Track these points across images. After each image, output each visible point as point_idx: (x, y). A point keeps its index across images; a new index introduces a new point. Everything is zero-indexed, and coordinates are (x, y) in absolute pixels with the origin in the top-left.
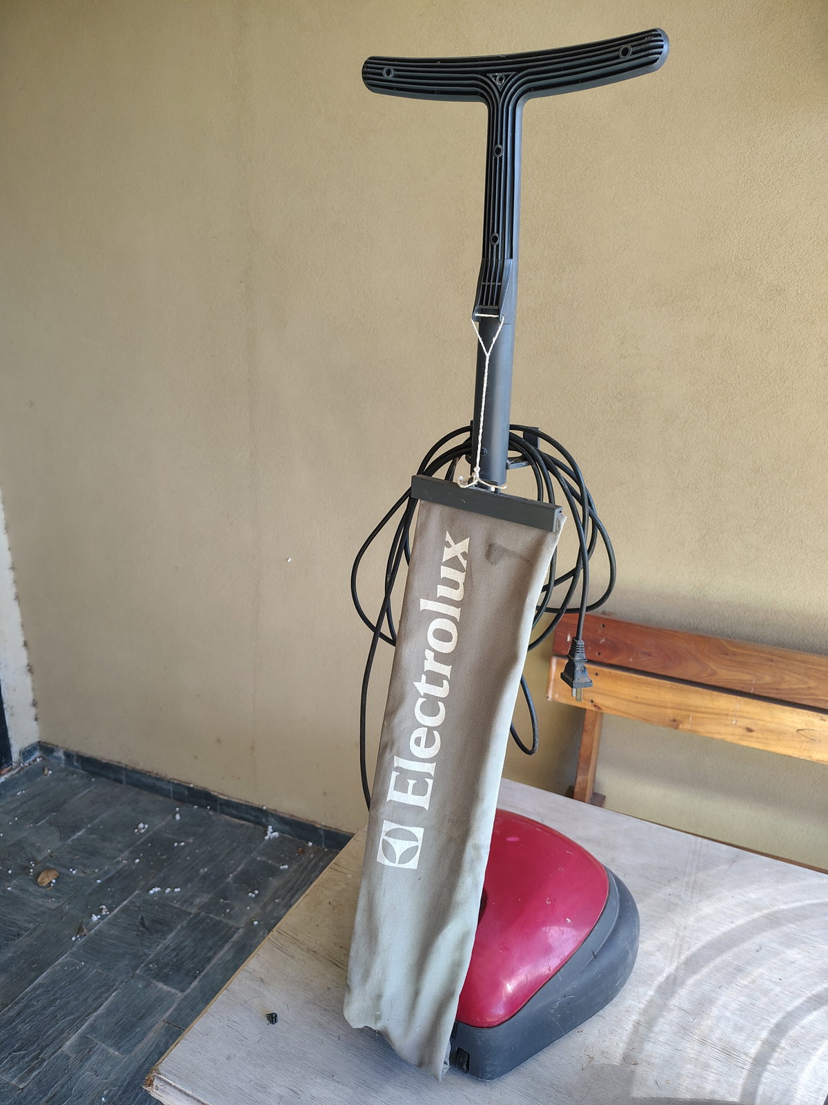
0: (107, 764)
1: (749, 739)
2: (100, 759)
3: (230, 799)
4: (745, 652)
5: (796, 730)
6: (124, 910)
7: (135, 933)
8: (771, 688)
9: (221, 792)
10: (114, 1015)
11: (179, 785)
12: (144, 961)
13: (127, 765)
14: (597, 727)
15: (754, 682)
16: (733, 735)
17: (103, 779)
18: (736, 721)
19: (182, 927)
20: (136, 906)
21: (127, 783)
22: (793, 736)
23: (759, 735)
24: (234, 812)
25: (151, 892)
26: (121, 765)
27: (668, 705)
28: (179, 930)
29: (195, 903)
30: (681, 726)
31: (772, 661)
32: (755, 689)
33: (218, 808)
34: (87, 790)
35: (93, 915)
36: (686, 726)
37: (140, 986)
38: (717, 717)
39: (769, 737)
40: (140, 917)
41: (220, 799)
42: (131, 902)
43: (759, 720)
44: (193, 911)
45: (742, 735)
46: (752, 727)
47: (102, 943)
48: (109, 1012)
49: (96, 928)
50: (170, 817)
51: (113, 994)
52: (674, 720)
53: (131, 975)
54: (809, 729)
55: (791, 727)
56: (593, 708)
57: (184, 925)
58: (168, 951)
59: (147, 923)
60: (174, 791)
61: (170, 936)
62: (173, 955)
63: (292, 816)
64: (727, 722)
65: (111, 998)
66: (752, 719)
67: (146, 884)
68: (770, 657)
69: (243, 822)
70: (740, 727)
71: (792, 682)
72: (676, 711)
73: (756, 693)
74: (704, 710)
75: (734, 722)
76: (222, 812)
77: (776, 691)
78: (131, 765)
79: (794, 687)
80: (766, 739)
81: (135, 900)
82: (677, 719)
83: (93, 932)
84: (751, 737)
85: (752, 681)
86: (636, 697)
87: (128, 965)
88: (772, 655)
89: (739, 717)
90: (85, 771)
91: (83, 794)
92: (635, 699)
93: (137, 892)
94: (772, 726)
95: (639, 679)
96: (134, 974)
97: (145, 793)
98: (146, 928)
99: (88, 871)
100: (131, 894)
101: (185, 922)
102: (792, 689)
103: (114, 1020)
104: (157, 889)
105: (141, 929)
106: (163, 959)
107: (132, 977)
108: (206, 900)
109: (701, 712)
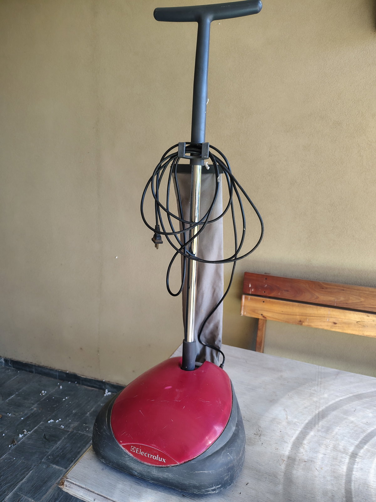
0: (26, 364)
1: (335, 327)
2: (22, 361)
3: (87, 377)
4: (331, 287)
5: (356, 322)
6: (35, 431)
7: (41, 442)
8: (344, 303)
9: (82, 374)
10: (31, 482)
11: (62, 372)
12: (46, 455)
13: (35, 364)
14: (264, 327)
15: (336, 301)
16: (328, 326)
17: (24, 371)
18: (329, 319)
19: (65, 438)
20: (41, 429)
21: (35, 373)
22: (355, 325)
23: (340, 325)
24: (89, 384)
25: (49, 422)
26: (32, 364)
27: (298, 314)
28: (63, 439)
29: (71, 426)
30: (303, 324)
31: (344, 290)
32: (337, 304)
33: (81, 382)
34: (15, 377)
35: (20, 434)
36: (305, 324)
37: (44, 467)
38: (320, 318)
39: (344, 326)
40: (43, 435)
41: (82, 378)
42: (39, 427)
43: (339, 318)
44: (70, 430)
45: (332, 326)
46: (336, 322)
47: (25, 448)
48: (29, 481)
49: (21, 441)
50: (57, 388)
51: (31, 472)
52: (300, 321)
53: (39, 462)
54: (362, 321)
55: (354, 321)
56: (263, 318)
57: (66, 437)
58: (58, 450)
59: (47, 437)
60: (59, 375)
61: (59, 443)
62: (61, 451)
63: (117, 384)
64: (324, 320)
65: (29, 474)
66: (336, 318)
67: (46, 419)
68: (342, 288)
69: (93, 389)
70: (330, 322)
71: (353, 300)
72: (301, 317)
73: (337, 306)
74: (314, 315)
75: (328, 320)
76: (83, 384)
77: (347, 304)
78: (38, 364)
79: (354, 302)
80: (343, 327)
81: (40, 427)
82: (301, 320)
83: (19, 442)
84: (336, 326)
85: (335, 300)
86: (282, 311)
87: (38, 457)
88: (344, 287)
89: (330, 317)
90: (15, 368)
91: (13, 378)
92: (282, 312)
93: (41, 423)
94: (346, 321)
95: (284, 303)
96: (41, 461)
97: (44, 377)
98: (47, 440)
99: (17, 414)
100: (38, 424)
101: (66, 435)
102: (353, 303)
103: (31, 484)
104: (52, 421)
105: (44, 440)
106: (55, 454)
107: (40, 463)
108: (77, 425)
109: (313, 316)
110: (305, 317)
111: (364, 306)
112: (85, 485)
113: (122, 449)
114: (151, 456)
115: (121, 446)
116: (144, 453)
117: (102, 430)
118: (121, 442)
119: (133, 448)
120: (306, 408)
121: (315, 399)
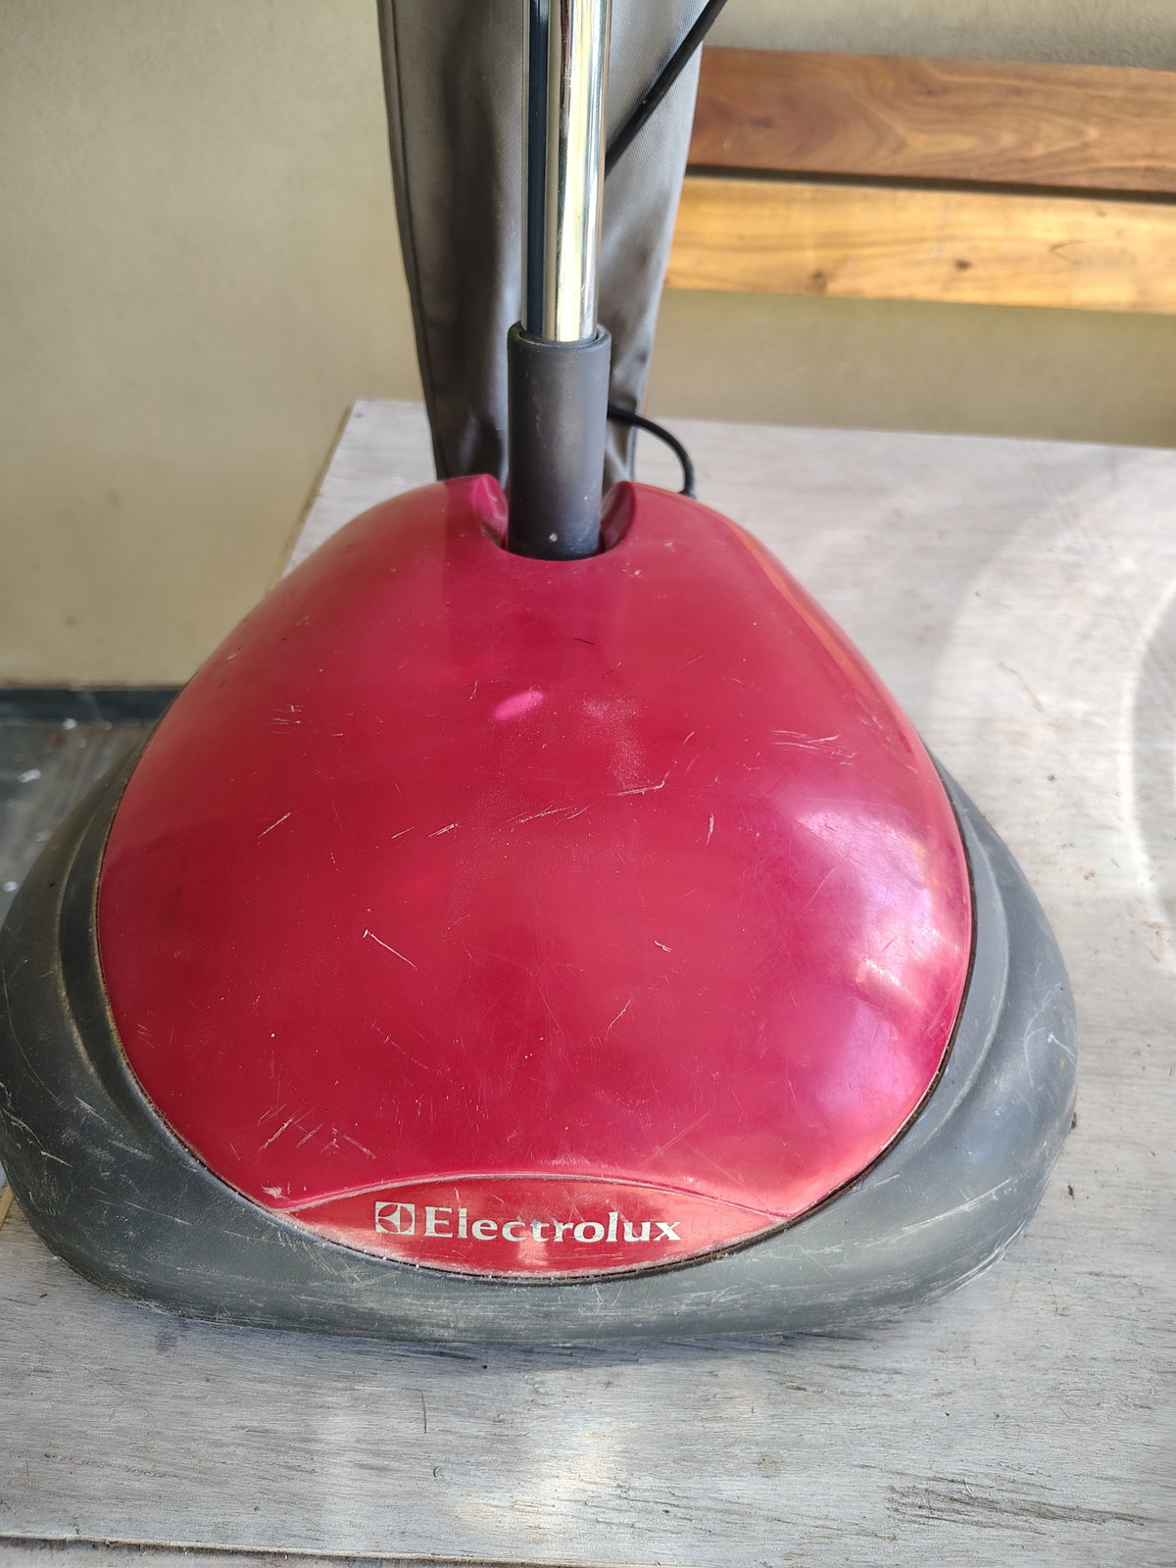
1: (961, 284)
4: (967, 80)
5: (1048, 249)
8: (1011, 161)
15: (978, 152)
16: (931, 281)
18: (938, 249)
22: (1042, 263)
23: (982, 273)
27: (809, 240)
30: (829, 288)
32: (982, 168)
38: (901, 248)
39: (999, 273)
43: (982, 238)
45: (949, 279)
46: (968, 257)
52: (819, 275)
54: (1073, 241)
55: (1041, 243)
64: (919, 256)
66: (968, 238)
68: (1015, 83)
70: (943, 262)
71: (1052, 139)
72: (822, 253)
73: (983, 177)
74: (877, 237)
75: (932, 254)
77: (1018, 165)
79: (1055, 149)
80: (992, 278)
82: (824, 270)
84: (966, 279)
85: (976, 150)
89: (944, 238)
94: (1007, 247)
102: (1050, 155)
109: (872, 244)
110: (837, 253)
111: (1092, 165)
112: (74, 1524)
113: (300, 1238)
114: (560, 1229)
115: (282, 1217)
116: (494, 1227)
117: (70, 1135)
118: (275, 1192)
119: (397, 1214)
120: (1085, 637)
121: (1099, 589)
